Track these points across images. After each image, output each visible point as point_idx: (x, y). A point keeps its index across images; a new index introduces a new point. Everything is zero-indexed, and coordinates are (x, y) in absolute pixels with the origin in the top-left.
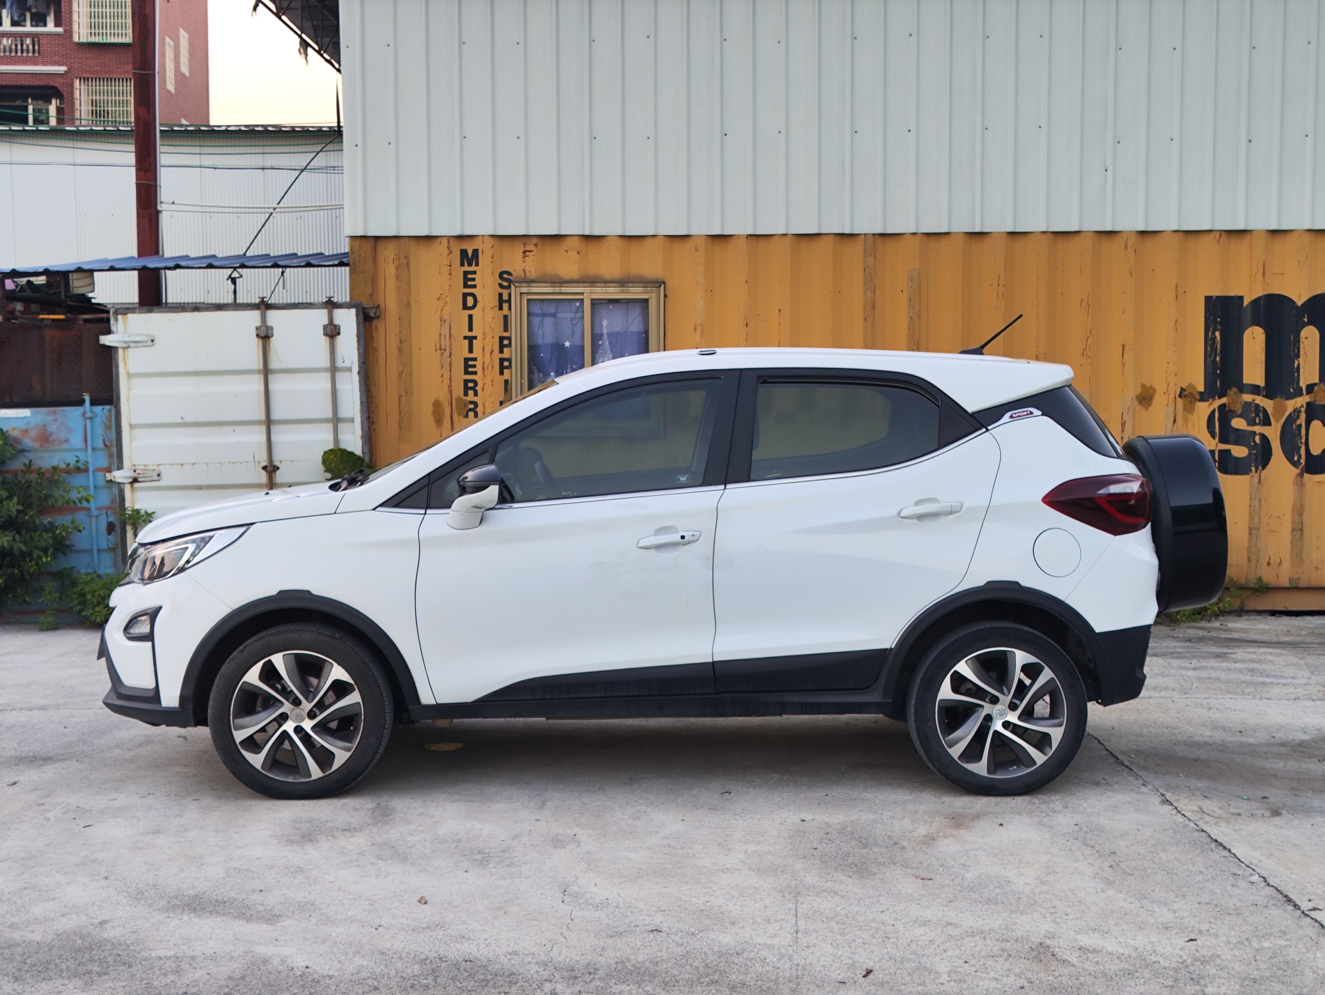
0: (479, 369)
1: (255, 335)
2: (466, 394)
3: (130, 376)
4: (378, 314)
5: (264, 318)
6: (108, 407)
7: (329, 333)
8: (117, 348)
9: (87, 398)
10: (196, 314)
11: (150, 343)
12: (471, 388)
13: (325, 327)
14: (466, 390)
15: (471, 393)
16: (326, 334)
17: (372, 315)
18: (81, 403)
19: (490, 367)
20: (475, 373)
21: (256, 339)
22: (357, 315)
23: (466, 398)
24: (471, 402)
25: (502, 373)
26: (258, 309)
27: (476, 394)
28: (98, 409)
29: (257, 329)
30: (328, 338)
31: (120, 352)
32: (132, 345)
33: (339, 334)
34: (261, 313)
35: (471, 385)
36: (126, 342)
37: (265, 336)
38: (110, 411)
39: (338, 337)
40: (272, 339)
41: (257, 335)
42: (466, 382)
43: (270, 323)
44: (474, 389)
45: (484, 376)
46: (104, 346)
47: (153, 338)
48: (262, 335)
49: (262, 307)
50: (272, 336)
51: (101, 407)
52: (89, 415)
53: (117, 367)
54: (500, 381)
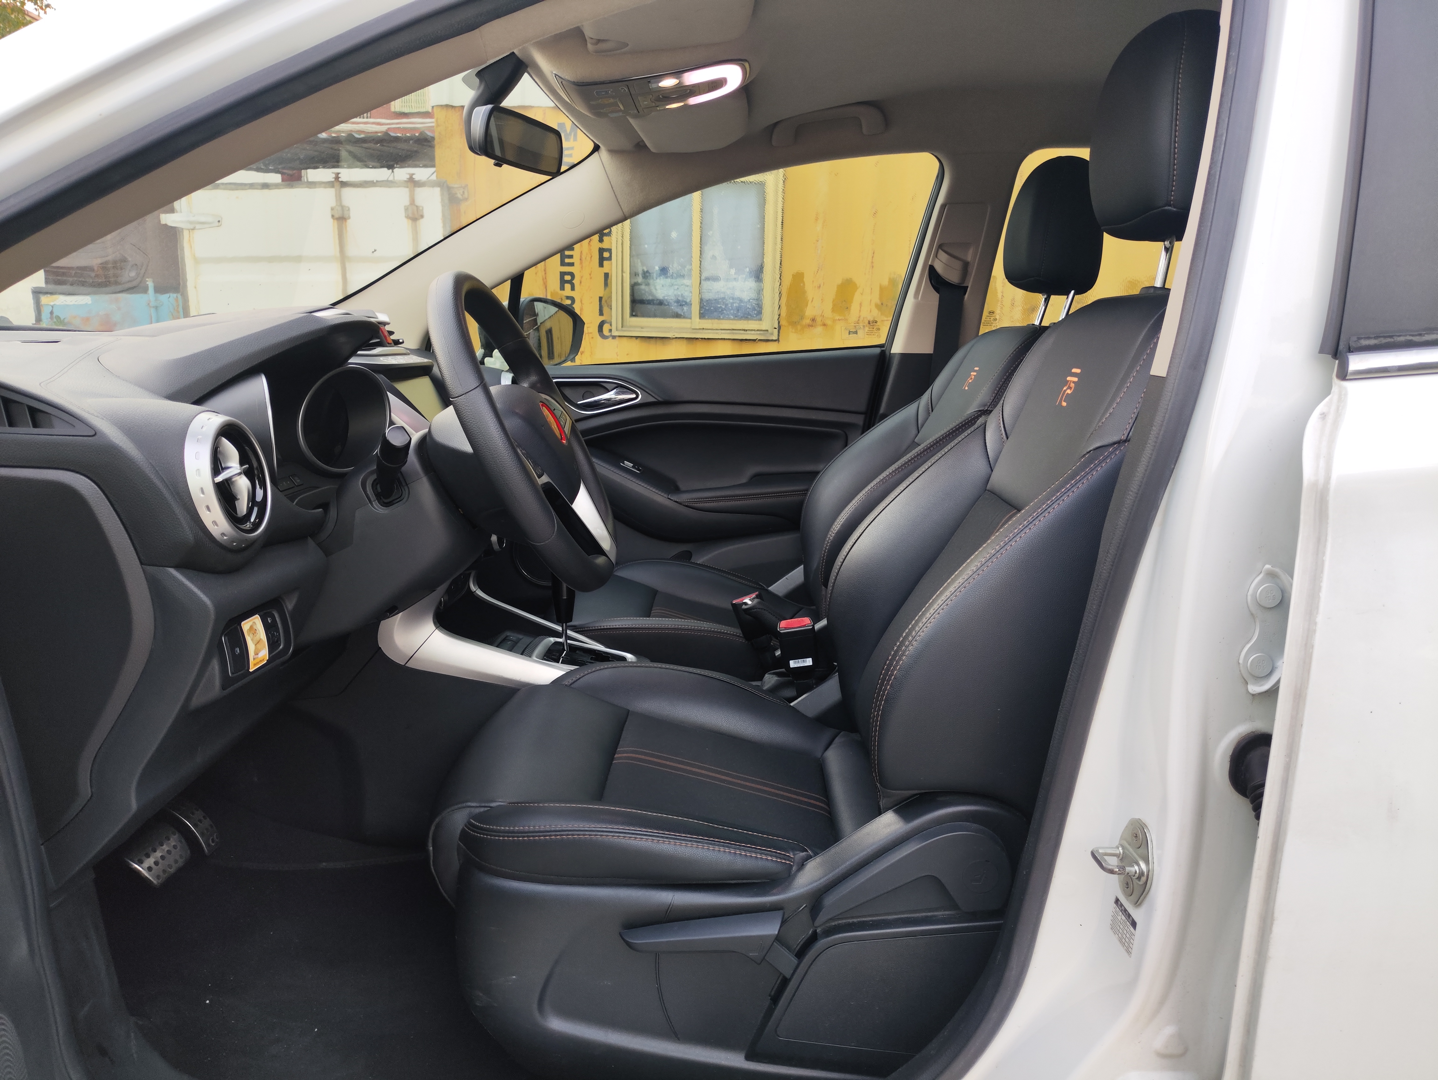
0: (575, 260)
1: (330, 216)
2: (562, 288)
3: (197, 261)
4: (466, 195)
5: (339, 198)
6: (175, 295)
7: (411, 215)
8: (182, 229)
9: (150, 284)
10: (266, 192)
11: (217, 224)
12: (567, 282)
13: (406, 209)
14: (563, 282)
15: (568, 286)
16: (407, 217)
17: (459, 196)
18: (145, 290)
19: (588, 258)
20: (572, 264)
21: (332, 220)
22: (442, 195)
23: (562, 292)
24: (568, 298)
25: (601, 265)
26: (333, 187)
27: (573, 289)
28: (164, 298)
29: (332, 209)
30: (410, 221)
31: (186, 233)
32: (198, 226)
33: (422, 217)
34: (336, 190)
35: (568, 278)
36: (191, 223)
37: (341, 218)
38: (177, 299)
39: (422, 221)
40: (348, 221)
41: (333, 216)
42: (563, 274)
43: (346, 202)
44: (570, 282)
45: (582, 267)
46: (166, 225)
47: (220, 219)
48: (337, 216)
49: (337, 184)
50: (349, 218)
51: (167, 295)
52: (153, 304)
53: (183, 250)
54: (600, 273)
